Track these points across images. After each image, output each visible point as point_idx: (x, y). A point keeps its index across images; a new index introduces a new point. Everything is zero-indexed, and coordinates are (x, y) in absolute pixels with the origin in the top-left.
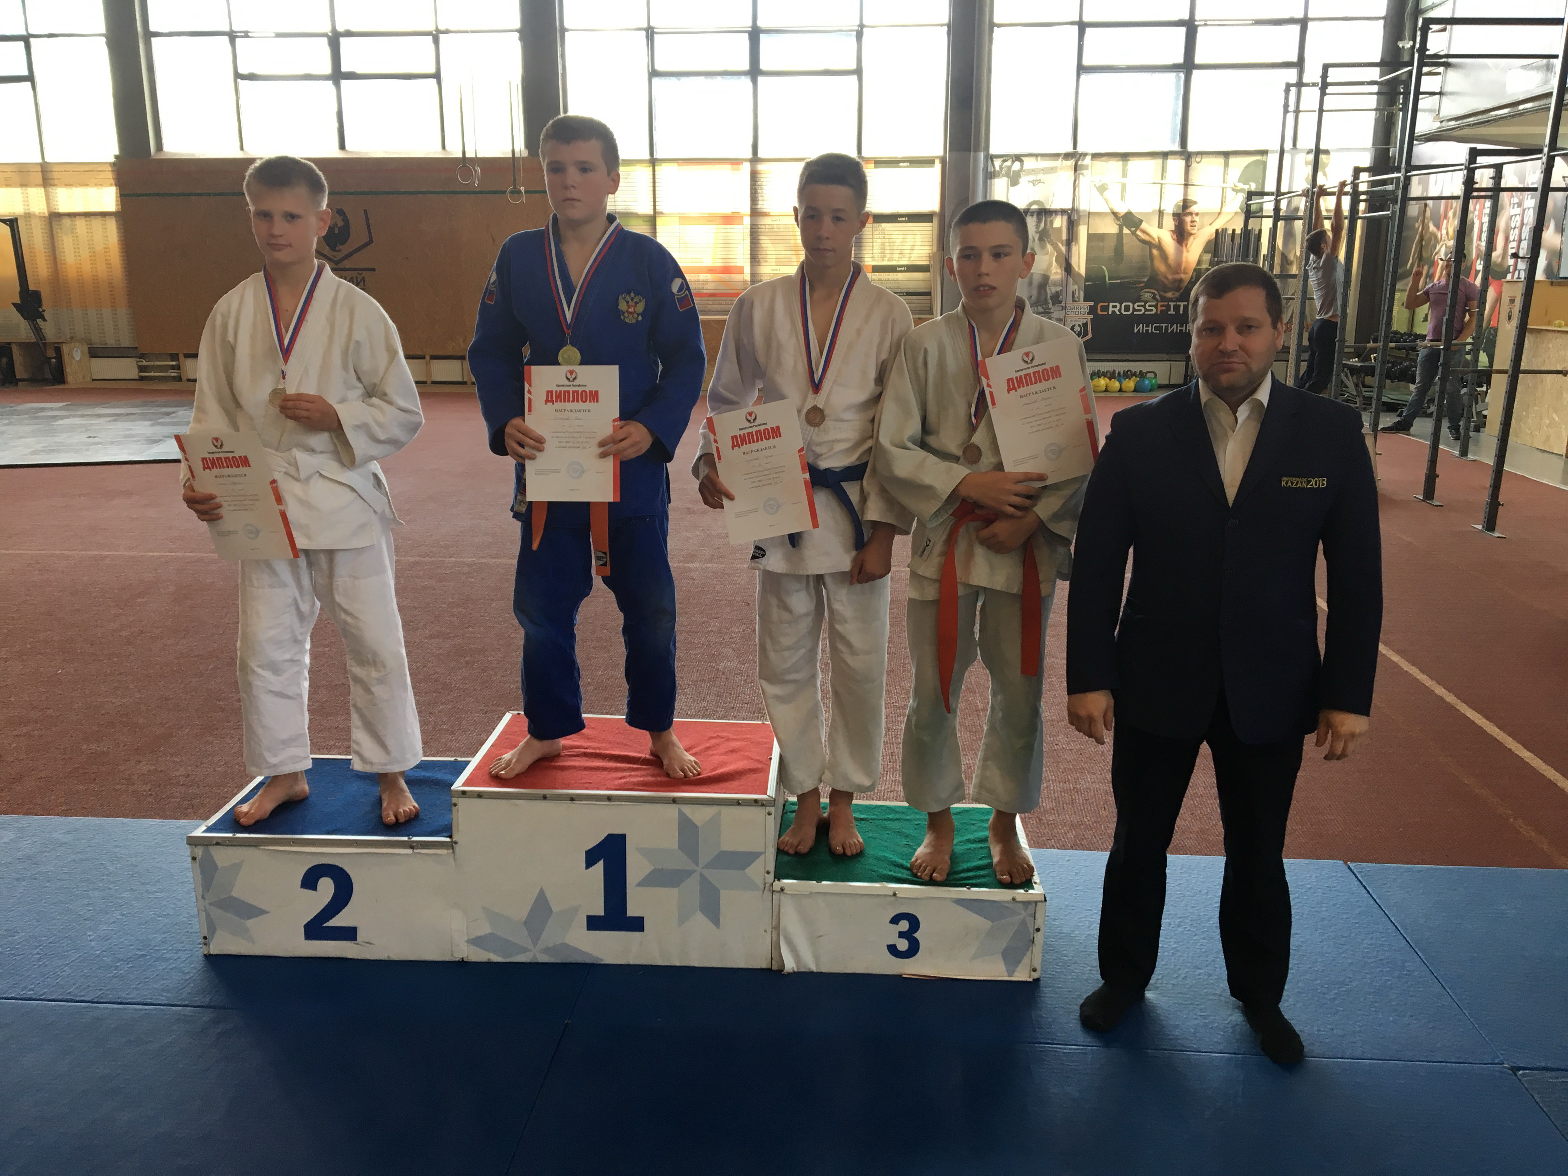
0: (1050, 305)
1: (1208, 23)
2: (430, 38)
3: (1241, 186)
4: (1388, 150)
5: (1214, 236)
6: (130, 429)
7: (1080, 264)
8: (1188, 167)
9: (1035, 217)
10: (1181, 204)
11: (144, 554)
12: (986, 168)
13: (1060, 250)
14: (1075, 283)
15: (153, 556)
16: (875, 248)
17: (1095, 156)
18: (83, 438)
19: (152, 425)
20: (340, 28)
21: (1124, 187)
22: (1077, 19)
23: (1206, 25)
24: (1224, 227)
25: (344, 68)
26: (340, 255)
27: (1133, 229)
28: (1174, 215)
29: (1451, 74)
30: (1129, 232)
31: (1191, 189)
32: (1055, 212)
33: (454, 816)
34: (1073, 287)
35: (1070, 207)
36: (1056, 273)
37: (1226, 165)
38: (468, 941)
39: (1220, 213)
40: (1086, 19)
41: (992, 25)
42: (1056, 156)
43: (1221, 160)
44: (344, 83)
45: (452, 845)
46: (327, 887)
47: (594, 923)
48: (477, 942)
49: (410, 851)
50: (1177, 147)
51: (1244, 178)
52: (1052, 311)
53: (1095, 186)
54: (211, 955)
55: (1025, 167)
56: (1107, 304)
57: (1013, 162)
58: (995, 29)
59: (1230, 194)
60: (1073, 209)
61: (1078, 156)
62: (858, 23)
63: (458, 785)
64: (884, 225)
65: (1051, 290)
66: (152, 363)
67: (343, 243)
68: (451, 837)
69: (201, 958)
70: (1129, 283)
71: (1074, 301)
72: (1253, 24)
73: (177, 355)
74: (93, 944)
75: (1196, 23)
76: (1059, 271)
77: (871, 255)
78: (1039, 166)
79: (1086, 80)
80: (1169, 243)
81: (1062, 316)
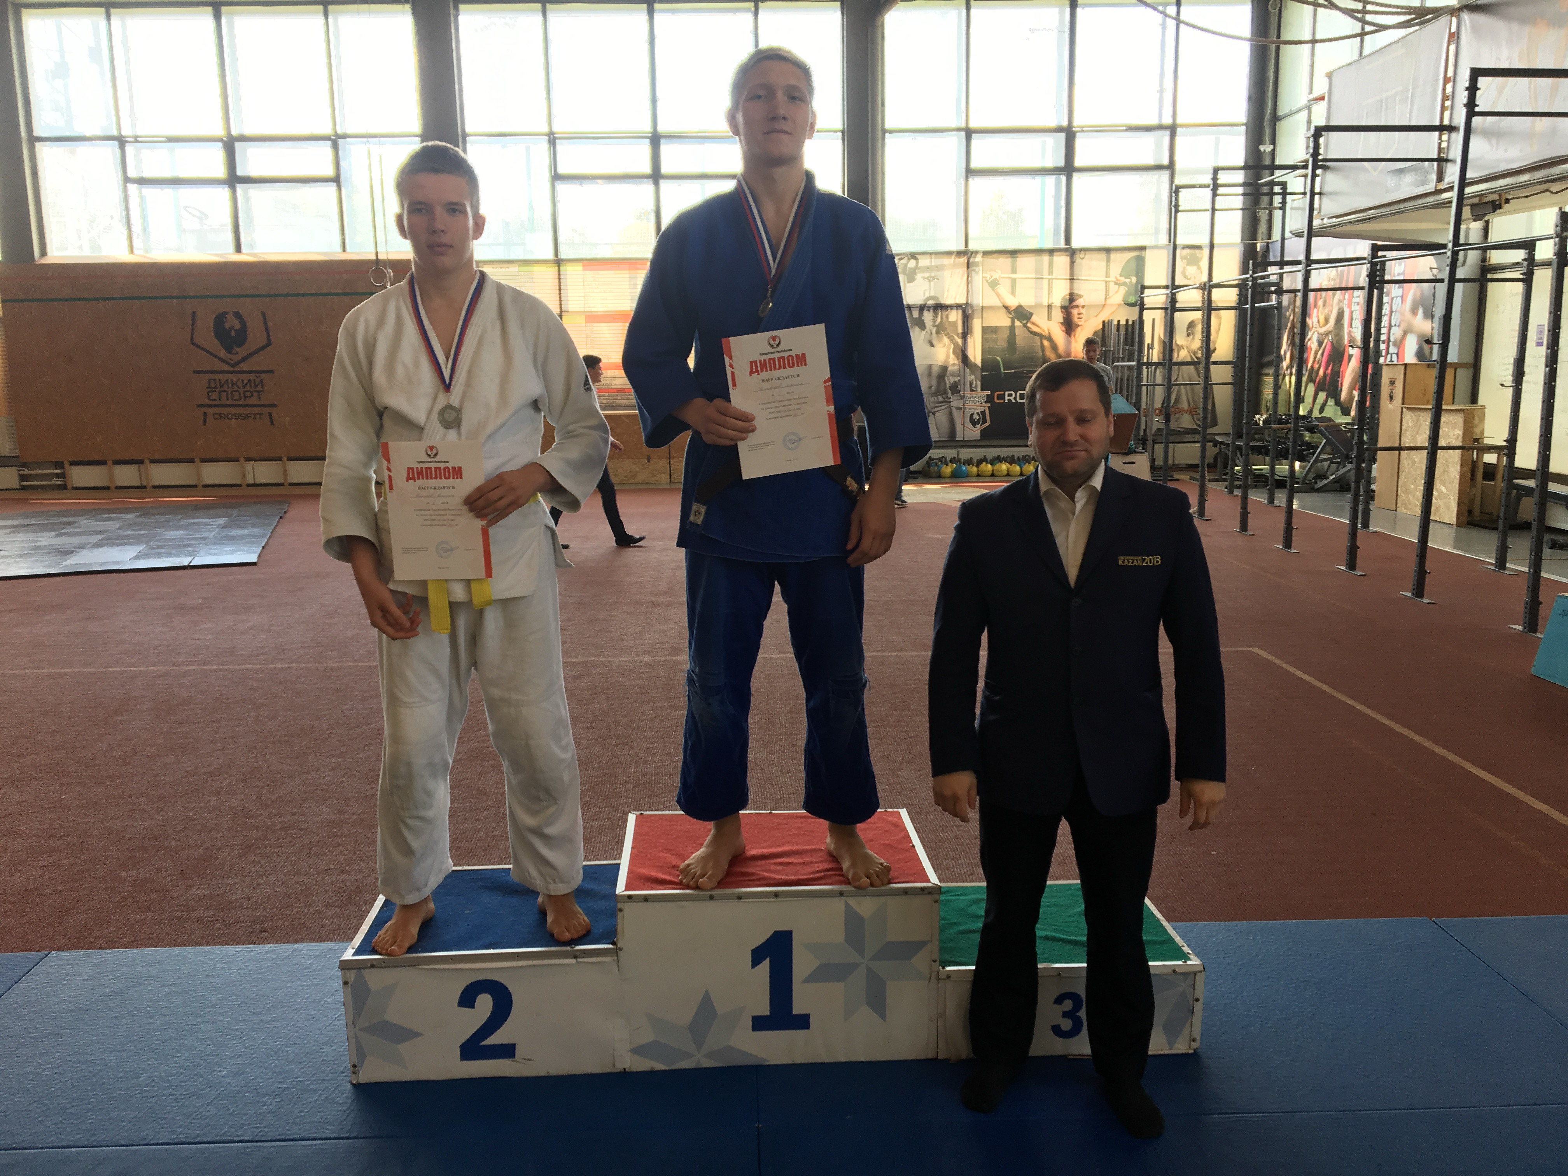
0: (950, 395)
1: (1084, 129)
2: (329, 143)
3: (1123, 279)
4: (1255, 244)
5: (1101, 326)
6: (35, 541)
7: (976, 355)
8: (1072, 262)
9: (932, 311)
10: (1068, 297)
11: (104, 670)
13: (956, 342)
14: (972, 373)
15: (114, 672)
17: (986, 253)
19: (56, 536)
20: (234, 132)
21: (1014, 282)
22: (963, 125)
23: (1082, 131)
24: (1110, 319)
25: (240, 173)
26: (236, 358)
27: (1025, 322)
28: (1062, 308)
29: (1330, 177)
30: (1021, 325)
31: (1076, 282)
32: (951, 307)
33: (619, 922)
34: (970, 377)
35: (965, 302)
36: (954, 364)
37: (1108, 260)
38: (631, 1050)
39: (1104, 305)
40: (973, 125)
41: (884, 131)
42: (949, 253)
43: (1103, 256)
44: (239, 188)
45: (616, 952)
46: (485, 1003)
47: (759, 1024)
48: (638, 1051)
49: (573, 961)
50: (1062, 245)
51: (1124, 273)
52: (951, 400)
53: (987, 281)
54: (359, 1084)
55: (920, 264)
56: (1002, 393)
57: (909, 260)
58: (887, 135)
59: (1113, 287)
60: (967, 304)
61: (969, 254)
63: (620, 887)
65: (950, 380)
66: (34, 472)
67: (240, 345)
68: (614, 943)
69: (351, 1088)
70: (1022, 372)
71: (972, 390)
72: (1126, 130)
73: (62, 462)
74: (227, 1080)
75: (1074, 129)
76: (956, 362)
78: (933, 264)
79: (974, 182)
80: (1059, 335)
81: (961, 405)
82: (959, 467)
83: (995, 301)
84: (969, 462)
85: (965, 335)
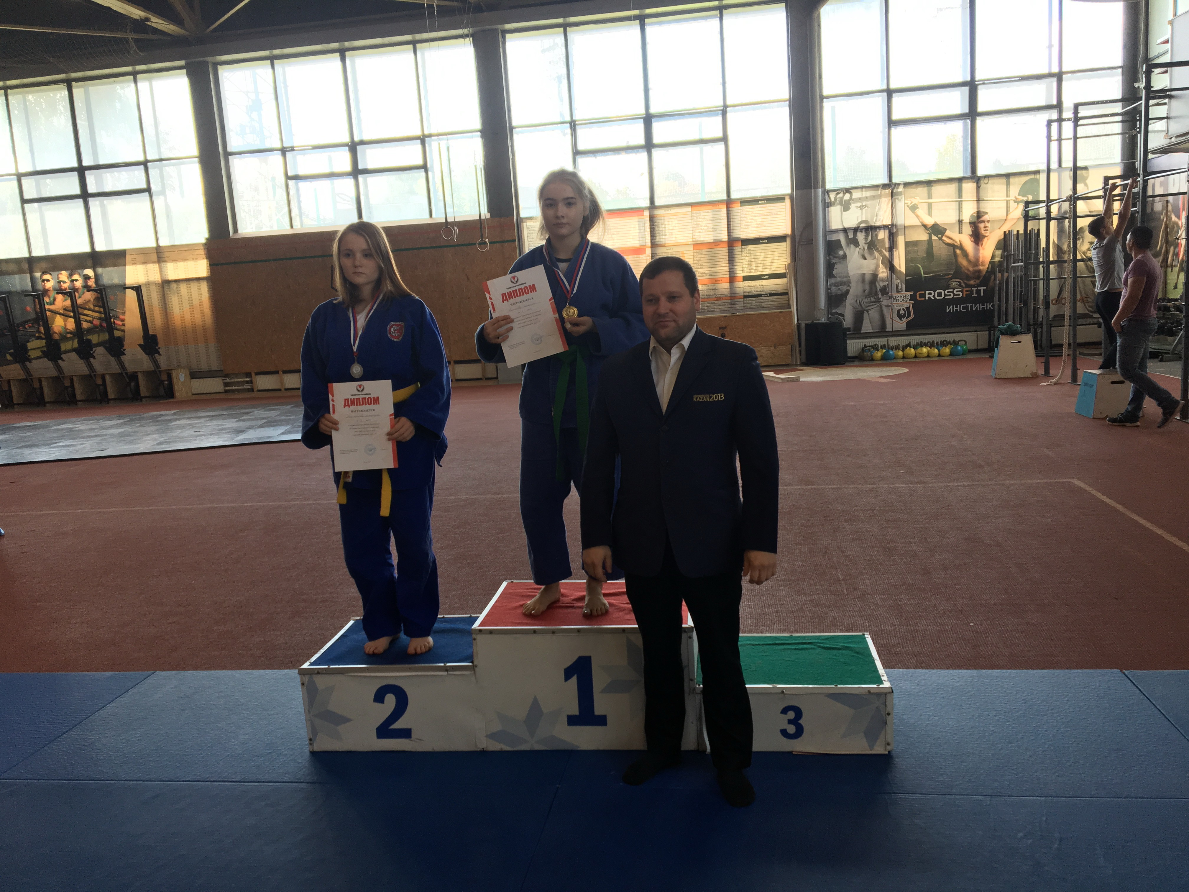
0: (880, 296)
1: (986, 82)
3: (1021, 198)
4: (1134, 163)
5: (1003, 237)
6: (223, 425)
7: (900, 264)
8: (978, 187)
9: (864, 232)
10: (976, 214)
11: (241, 505)
12: (824, 200)
13: (885, 255)
14: (898, 278)
15: (247, 506)
16: (744, 263)
17: (907, 185)
18: (191, 432)
19: (237, 421)
20: (357, 139)
21: (930, 206)
22: (885, 87)
23: (984, 84)
24: (1010, 230)
25: (360, 167)
27: (940, 236)
28: (970, 223)
29: (1174, 103)
32: (879, 228)
33: (474, 647)
34: (896, 281)
35: (890, 223)
36: (883, 272)
37: (1008, 184)
38: (487, 736)
39: (1006, 220)
40: (893, 86)
41: (822, 98)
42: (877, 187)
43: (1004, 180)
44: (360, 177)
45: (473, 668)
46: (390, 700)
47: (572, 721)
48: (493, 736)
49: (445, 673)
50: (968, 173)
52: (881, 300)
54: (314, 752)
55: (853, 197)
56: (923, 292)
57: (844, 194)
58: (825, 100)
59: (1013, 205)
60: (892, 225)
61: (893, 186)
62: (722, 104)
63: (476, 625)
64: (750, 246)
65: (880, 285)
66: (233, 380)
68: (472, 662)
69: (308, 753)
70: (939, 275)
71: (898, 291)
72: (1019, 80)
73: (251, 373)
74: (236, 747)
75: (976, 83)
76: (885, 270)
77: (741, 269)
78: (864, 196)
79: (896, 131)
80: (968, 244)
81: (890, 304)
82: (887, 352)
83: (914, 221)
84: (897, 348)
85: (891, 249)
